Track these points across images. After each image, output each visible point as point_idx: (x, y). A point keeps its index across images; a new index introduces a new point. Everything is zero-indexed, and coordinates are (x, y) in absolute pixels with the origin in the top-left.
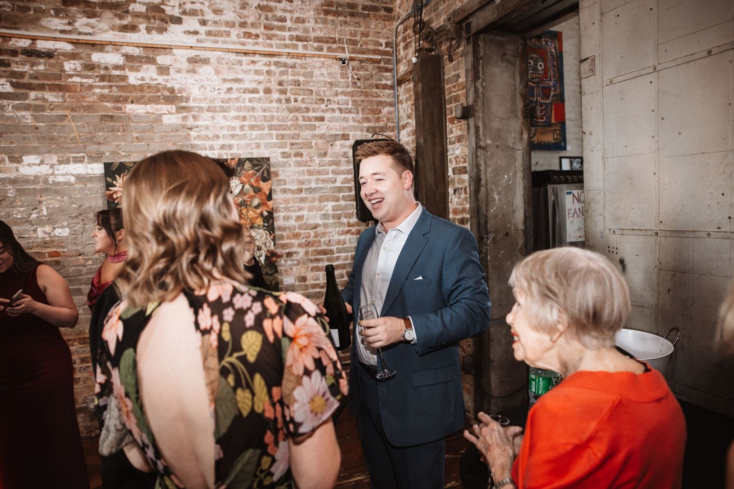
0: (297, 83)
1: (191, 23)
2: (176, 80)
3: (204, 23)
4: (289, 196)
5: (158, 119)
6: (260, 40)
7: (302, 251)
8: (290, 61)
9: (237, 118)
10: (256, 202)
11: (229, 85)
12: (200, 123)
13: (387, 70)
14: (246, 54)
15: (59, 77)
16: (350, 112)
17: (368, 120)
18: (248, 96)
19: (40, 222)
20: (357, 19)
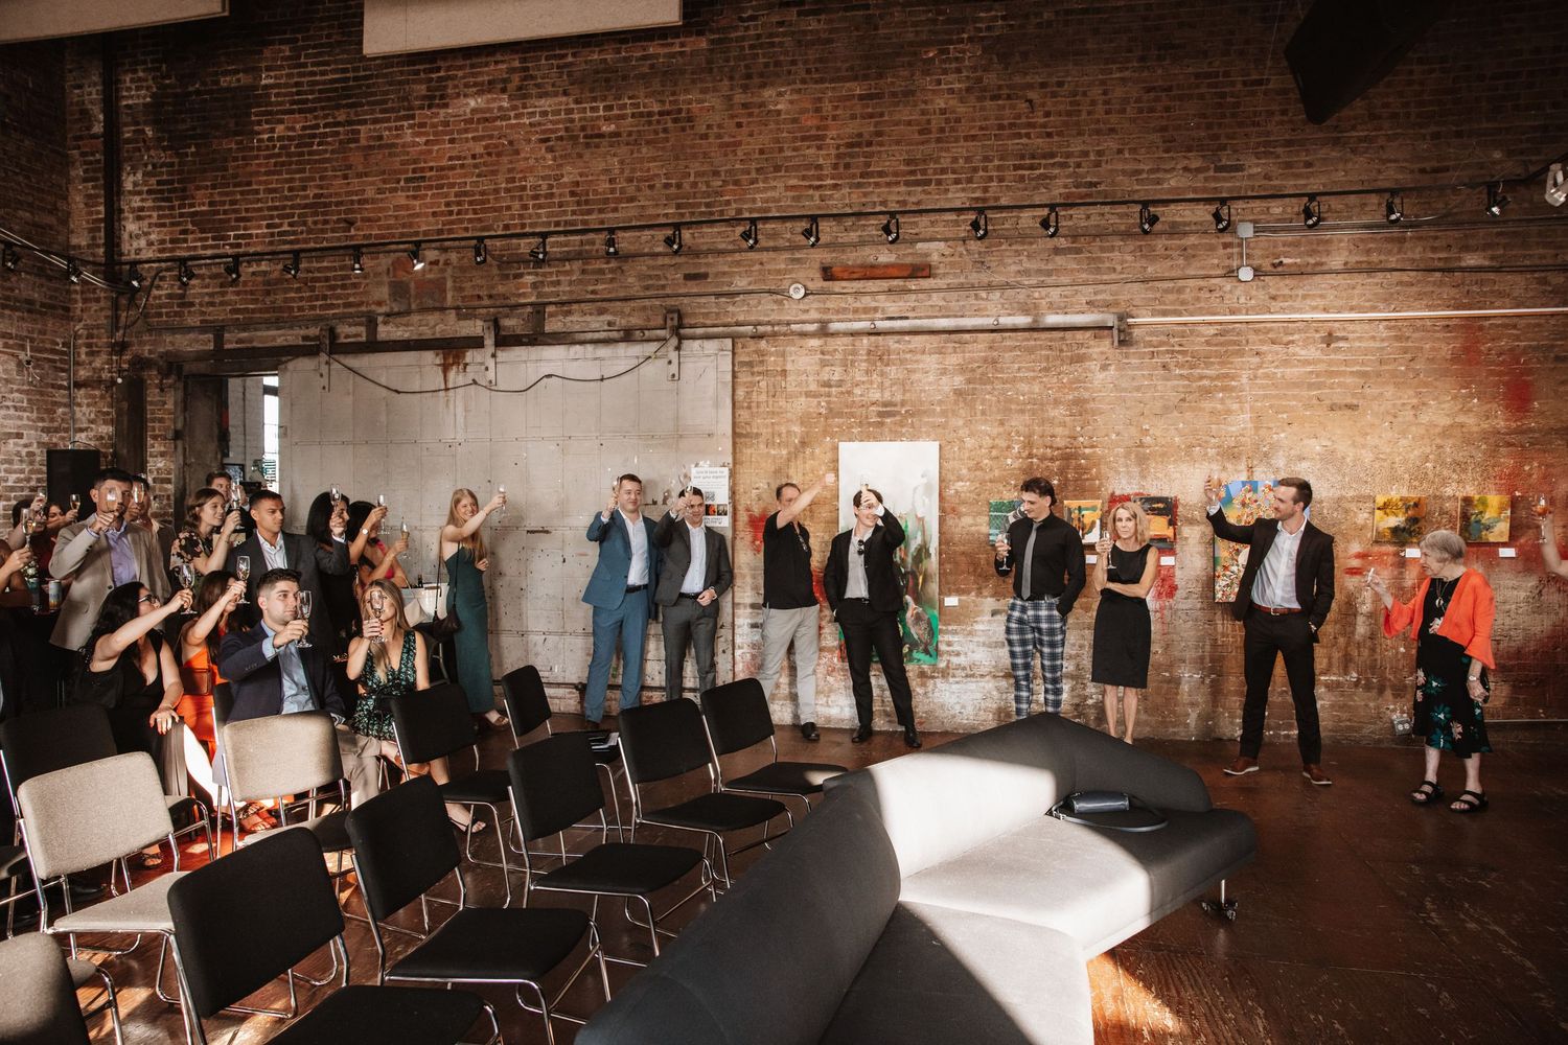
13: (63, 370)
16: (24, 411)
17: (42, 420)
20: (34, 316)
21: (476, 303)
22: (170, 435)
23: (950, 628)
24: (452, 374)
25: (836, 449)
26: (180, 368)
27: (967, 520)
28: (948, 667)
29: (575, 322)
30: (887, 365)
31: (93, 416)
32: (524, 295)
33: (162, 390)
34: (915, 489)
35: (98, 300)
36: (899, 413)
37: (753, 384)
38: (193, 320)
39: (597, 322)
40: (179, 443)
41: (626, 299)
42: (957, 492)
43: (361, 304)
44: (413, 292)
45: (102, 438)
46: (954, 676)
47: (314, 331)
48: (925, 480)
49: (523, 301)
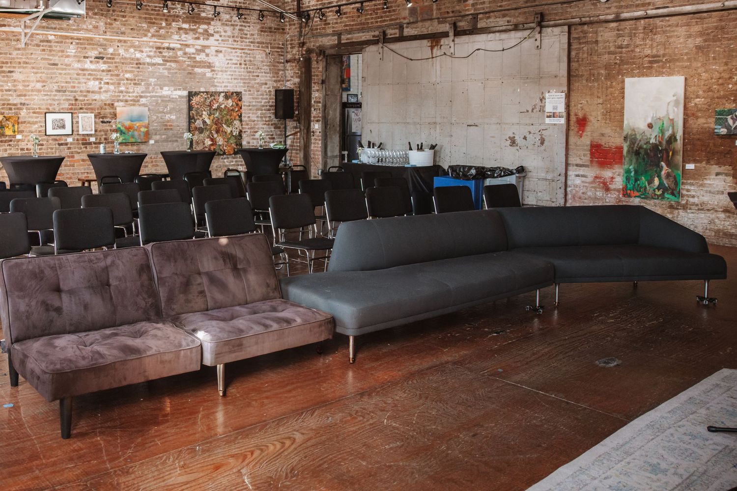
0: (251, 61)
1: (217, 36)
2: (211, 59)
3: (221, 36)
4: (246, 108)
5: (205, 74)
6: (239, 43)
7: (249, 131)
8: (249, 52)
9: (230, 75)
10: (237, 109)
11: (228, 61)
12: (217, 76)
13: (282, 55)
14: (234, 49)
15: (176, 57)
16: (268, 73)
17: (274, 77)
18: (234, 66)
19: (167, 113)
20: (272, 34)
21: (447, 15)
22: (320, 82)
23: (689, 181)
24: (435, 50)
25: (623, 82)
26: (324, 52)
27: (701, 121)
28: (687, 203)
29: (491, 22)
30: (655, 35)
31: (292, 75)
32: (468, 10)
33: (317, 62)
34: (668, 104)
35: (294, 25)
36: (662, 61)
37: (579, 49)
38: (330, 31)
39: (502, 22)
40: (324, 85)
41: (516, 9)
42: (696, 104)
43: (397, 19)
44: (419, 12)
45: (295, 84)
46: (690, 209)
47: (377, 33)
48: (675, 98)
49: (467, 13)
